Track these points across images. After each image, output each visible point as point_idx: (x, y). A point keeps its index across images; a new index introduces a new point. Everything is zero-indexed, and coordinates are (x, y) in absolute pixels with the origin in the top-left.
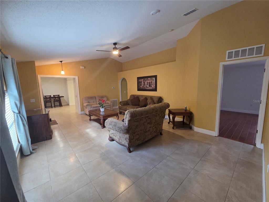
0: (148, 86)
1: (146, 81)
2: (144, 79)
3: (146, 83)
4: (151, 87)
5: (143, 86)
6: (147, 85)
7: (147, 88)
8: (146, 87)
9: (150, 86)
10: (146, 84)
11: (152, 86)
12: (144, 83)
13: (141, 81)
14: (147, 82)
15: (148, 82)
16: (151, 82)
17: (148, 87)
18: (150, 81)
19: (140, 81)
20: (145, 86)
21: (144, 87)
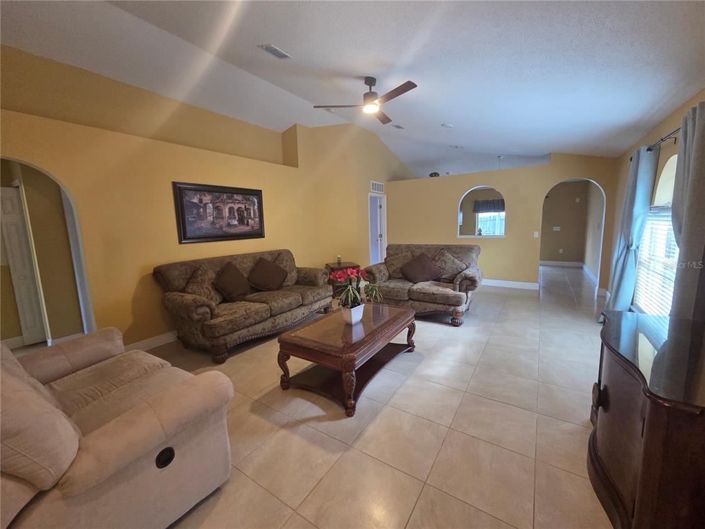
0: (236, 223)
1: (225, 203)
2: (217, 194)
3: (227, 211)
4: (248, 224)
5: (213, 223)
6: (229, 218)
7: (233, 231)
8: (229, 225)
9: (241, 221)
10: (226, 213)
11: (250, 221)
12: (216, 208)
13: (201, 201)
14: (231, 209)
15: (236, 207)
16: (246, 209)
17: (235, 226)
18: (243, 207)
19: (195, 200)
20: (223, 223)
21: (217, 226)
